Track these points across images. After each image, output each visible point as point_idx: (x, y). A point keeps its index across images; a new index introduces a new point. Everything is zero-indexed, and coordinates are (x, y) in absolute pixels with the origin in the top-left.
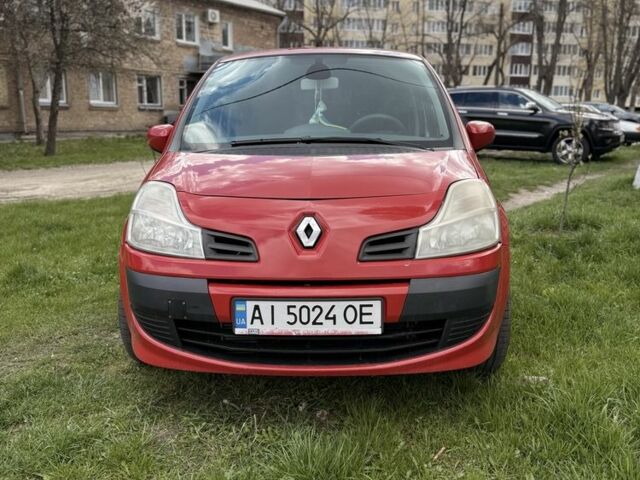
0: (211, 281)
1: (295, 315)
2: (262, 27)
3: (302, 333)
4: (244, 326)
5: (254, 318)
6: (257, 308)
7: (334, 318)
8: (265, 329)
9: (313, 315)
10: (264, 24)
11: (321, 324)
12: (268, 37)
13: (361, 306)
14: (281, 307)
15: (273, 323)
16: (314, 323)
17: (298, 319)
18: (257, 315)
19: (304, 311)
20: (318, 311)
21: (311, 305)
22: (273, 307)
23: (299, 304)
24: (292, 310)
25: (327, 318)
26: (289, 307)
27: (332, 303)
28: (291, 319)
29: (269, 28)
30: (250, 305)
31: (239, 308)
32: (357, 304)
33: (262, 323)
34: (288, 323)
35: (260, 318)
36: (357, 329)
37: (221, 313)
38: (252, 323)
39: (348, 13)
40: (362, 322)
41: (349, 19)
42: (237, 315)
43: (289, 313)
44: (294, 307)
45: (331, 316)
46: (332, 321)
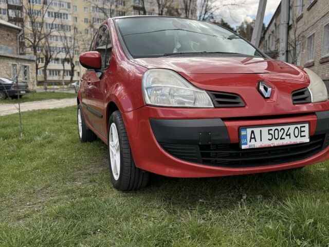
0: (224, 119)
1: (272, 135)
2: (8, 35)
3: (276, 145)
4: (246, 144)
5: (251, 138)
6: (253, 132)
7: (289, 135)
8: (257, 144)
9: (281, 134)
10: (9, 33)
11: (284, 138)
12: (12, 40)
13: (301, 127)
14: (265, 130)
15: (261, 140)
16: (281, 139)
17: (273, 136)
18: (253, 137)
19: (276, 131)
20: (282, 131)
21: (279, 128)
22: (261, 131)
23: (274, 128)
24: (270, 132)
25: (287, 135)
26: (269, 130)
27: (289, 126)
28: (270, 137)
29: (13, 36)
30: (249, 131)
31: (243, 133)
32: (299, 126)
33: (256, 141)
34: (269, 139)
35: (254, 138)
36: (299, 140)
37: (233, 138)
38: (250, 142)
39: (50, 32)
40: (301, 136)
41: (51, 36)
42: (242, 137)
43: (269, 134)
44: (272, 130)
45: (288, 134)
46: (289, 136)
